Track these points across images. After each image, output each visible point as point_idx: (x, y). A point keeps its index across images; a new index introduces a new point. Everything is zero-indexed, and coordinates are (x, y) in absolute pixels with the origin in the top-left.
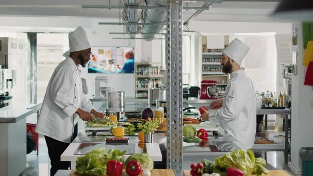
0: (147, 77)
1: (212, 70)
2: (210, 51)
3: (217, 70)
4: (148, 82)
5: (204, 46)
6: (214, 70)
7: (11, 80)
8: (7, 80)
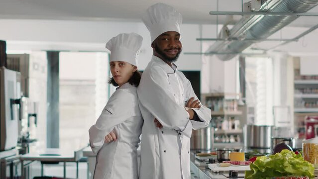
0: (220, 113)
1: (307, 105)
2: (304, 77)
3: (314, 105)
4: (222, 122)
5: (297, 71)
6: (311, 105)
7: (35, 115)
8: (30, 115)
